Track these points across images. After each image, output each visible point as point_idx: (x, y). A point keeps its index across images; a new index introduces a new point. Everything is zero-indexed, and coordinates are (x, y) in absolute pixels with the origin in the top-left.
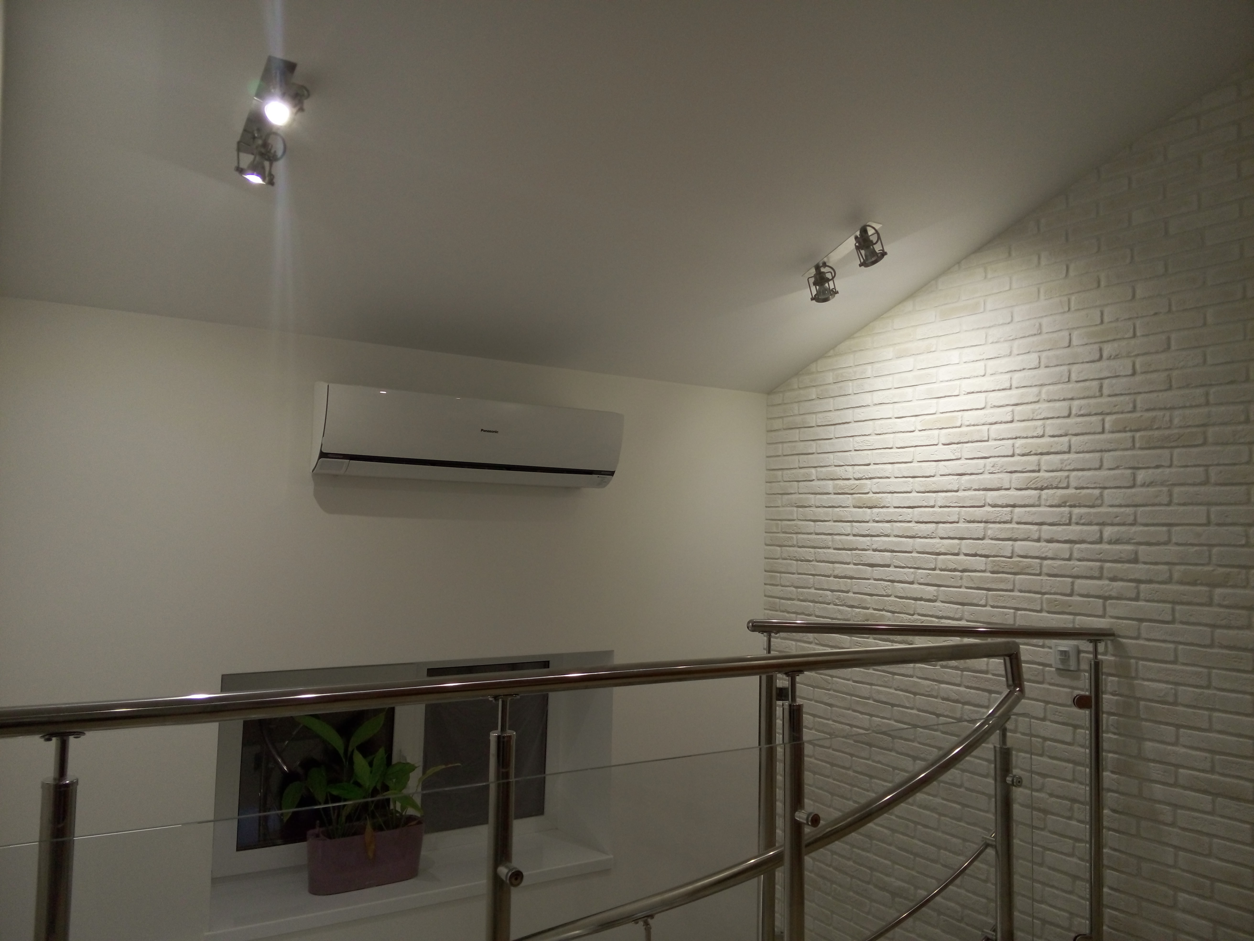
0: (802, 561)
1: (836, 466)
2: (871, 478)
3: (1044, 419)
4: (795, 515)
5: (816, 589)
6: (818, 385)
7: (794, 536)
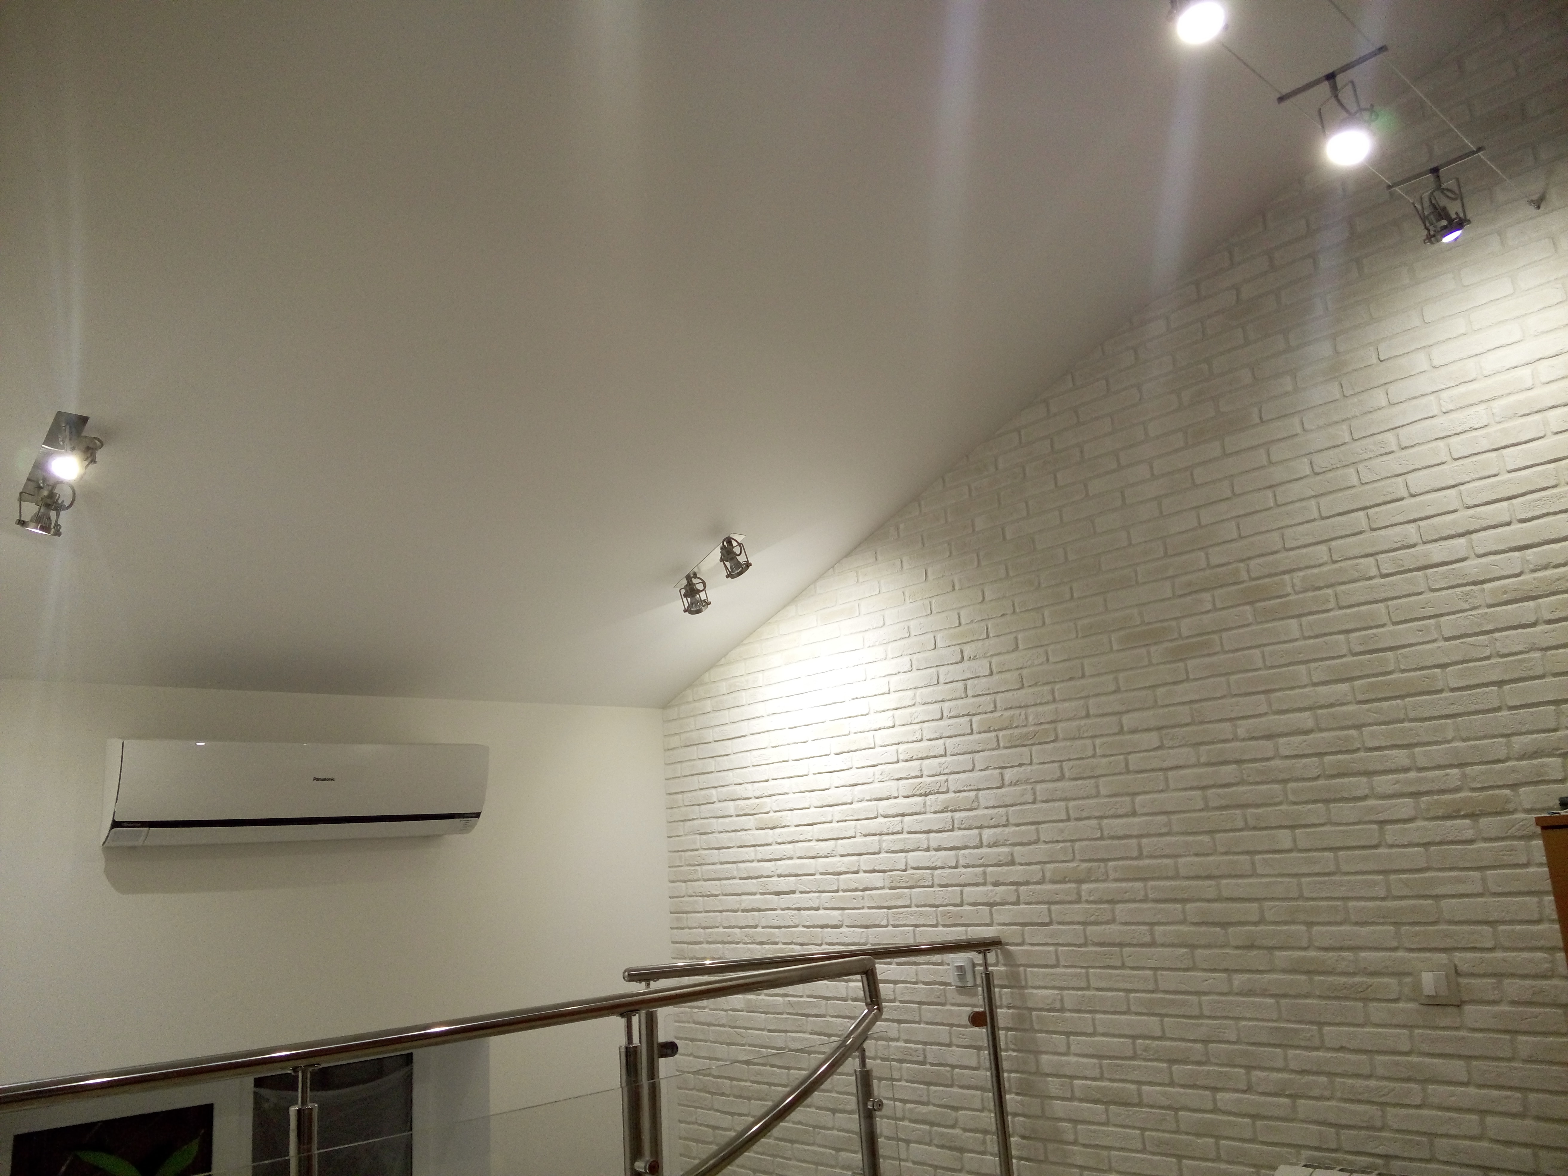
0: (708, 896)
1: (735, 785)
2: (770, 796)
3: (921, 722)
4: (698, 844)
5: (725, 927)
6: (712, 697)
7: (698, 868)
